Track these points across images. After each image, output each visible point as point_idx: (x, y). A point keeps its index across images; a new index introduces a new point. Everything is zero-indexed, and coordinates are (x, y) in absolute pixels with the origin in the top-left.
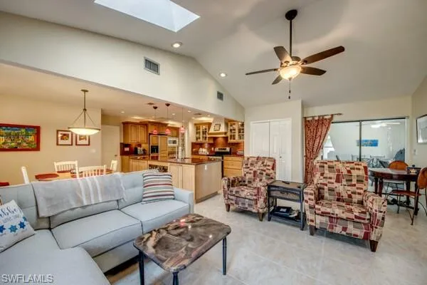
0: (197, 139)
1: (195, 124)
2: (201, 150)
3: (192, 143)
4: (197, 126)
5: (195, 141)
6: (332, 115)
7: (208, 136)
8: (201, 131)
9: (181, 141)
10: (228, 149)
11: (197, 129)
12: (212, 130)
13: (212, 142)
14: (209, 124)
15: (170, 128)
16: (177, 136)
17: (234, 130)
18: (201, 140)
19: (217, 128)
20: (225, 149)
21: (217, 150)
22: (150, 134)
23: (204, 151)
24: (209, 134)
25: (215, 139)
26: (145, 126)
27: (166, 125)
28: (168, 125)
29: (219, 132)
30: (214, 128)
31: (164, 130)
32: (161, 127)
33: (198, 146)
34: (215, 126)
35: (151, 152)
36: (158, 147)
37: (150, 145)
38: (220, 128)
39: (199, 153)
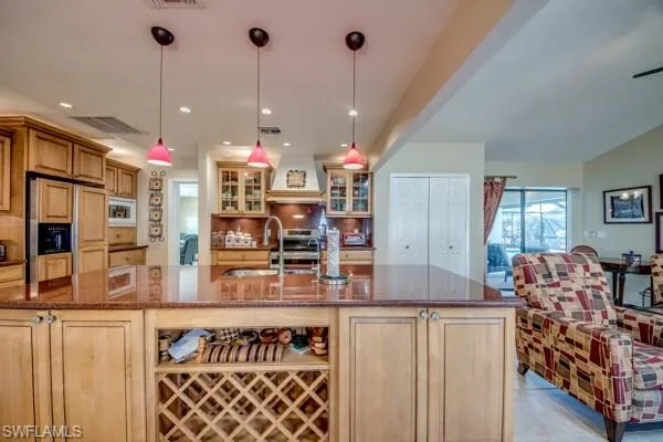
0: (225, 204)
1: (218, 165)
2: (231, 235)
3: (214, 217)
4: (226, 170)
5: (217, 210)
6: (504, 178)
7: (264, 198)
8: (240, 184)
9: (146, 208)
11: (225, 179)
12: (280, 185)
15: (113, 166)
16: (133, 195)
17: (343, 189)
18: (241, 209)
19: (296, 179)
20: (308, 233)
21: (285, 234)
22: (31, 176)
23: (241, 237)
24: (268, 194)
26: (8, 141)
27: (100, 152)
28: (107, 156)
29: (301, 189)
30: (288, 181)
31: (94, 170)
32: (82, 154)
33: (224, 224)
34: (288, 175)
35: (41, 251)
36: (68, 226)
37: (34, 224)
38: (304, 182)
39: (228, 245)
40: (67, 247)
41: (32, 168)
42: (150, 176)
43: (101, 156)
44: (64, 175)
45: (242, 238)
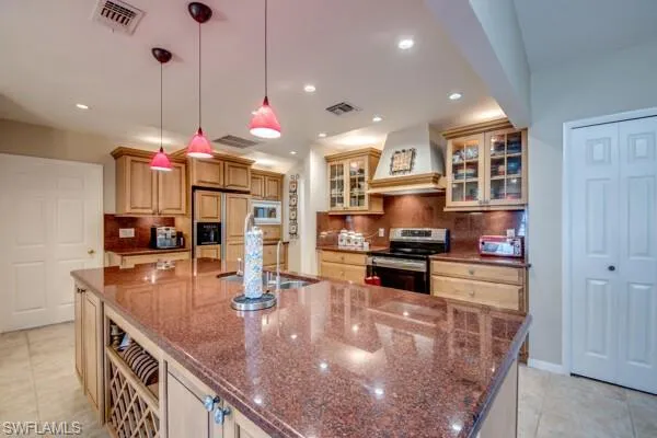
0: (333, 201)
1: (328, 159)
2: (344, 234)
3: (319, 215)
4: (334, 164)
7: (367, 191)
8: (346, 178)
9: (287, 209)
10: (438, 235)
11: (333, 174)
12: (383, 173)
13: (378, 209)
14: (374, 156)
15: (258, 175)
16: (278, 197)
17: (473, 165)
18: (346, 206)
19: (402, 162)
20: (428, 234)
21: (397, 234)
22: (194, 188)
24: (372, 185)
25: (388, 201)
26: (183, 166)
27: (245, 165)
28: (253, 167)
29: (408, 174)
30: (392, 166)
31: (239, 180)
32: (231, 169)
33: (337, 223)
34: (393, 159)
35: (199, 244)
36: (219, 225)
37: (195, 222)
38: (412, 164)
39: (341, 245)
40: (218, 240)
41: (195, 184)
42: (290, 180)
43: (246, 168)
44: (218, 187)
45: (353, 237)
